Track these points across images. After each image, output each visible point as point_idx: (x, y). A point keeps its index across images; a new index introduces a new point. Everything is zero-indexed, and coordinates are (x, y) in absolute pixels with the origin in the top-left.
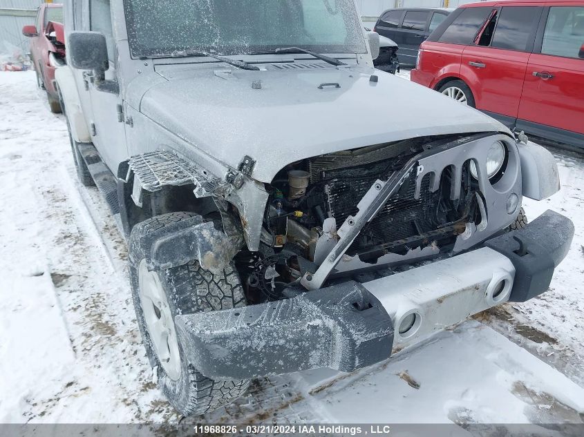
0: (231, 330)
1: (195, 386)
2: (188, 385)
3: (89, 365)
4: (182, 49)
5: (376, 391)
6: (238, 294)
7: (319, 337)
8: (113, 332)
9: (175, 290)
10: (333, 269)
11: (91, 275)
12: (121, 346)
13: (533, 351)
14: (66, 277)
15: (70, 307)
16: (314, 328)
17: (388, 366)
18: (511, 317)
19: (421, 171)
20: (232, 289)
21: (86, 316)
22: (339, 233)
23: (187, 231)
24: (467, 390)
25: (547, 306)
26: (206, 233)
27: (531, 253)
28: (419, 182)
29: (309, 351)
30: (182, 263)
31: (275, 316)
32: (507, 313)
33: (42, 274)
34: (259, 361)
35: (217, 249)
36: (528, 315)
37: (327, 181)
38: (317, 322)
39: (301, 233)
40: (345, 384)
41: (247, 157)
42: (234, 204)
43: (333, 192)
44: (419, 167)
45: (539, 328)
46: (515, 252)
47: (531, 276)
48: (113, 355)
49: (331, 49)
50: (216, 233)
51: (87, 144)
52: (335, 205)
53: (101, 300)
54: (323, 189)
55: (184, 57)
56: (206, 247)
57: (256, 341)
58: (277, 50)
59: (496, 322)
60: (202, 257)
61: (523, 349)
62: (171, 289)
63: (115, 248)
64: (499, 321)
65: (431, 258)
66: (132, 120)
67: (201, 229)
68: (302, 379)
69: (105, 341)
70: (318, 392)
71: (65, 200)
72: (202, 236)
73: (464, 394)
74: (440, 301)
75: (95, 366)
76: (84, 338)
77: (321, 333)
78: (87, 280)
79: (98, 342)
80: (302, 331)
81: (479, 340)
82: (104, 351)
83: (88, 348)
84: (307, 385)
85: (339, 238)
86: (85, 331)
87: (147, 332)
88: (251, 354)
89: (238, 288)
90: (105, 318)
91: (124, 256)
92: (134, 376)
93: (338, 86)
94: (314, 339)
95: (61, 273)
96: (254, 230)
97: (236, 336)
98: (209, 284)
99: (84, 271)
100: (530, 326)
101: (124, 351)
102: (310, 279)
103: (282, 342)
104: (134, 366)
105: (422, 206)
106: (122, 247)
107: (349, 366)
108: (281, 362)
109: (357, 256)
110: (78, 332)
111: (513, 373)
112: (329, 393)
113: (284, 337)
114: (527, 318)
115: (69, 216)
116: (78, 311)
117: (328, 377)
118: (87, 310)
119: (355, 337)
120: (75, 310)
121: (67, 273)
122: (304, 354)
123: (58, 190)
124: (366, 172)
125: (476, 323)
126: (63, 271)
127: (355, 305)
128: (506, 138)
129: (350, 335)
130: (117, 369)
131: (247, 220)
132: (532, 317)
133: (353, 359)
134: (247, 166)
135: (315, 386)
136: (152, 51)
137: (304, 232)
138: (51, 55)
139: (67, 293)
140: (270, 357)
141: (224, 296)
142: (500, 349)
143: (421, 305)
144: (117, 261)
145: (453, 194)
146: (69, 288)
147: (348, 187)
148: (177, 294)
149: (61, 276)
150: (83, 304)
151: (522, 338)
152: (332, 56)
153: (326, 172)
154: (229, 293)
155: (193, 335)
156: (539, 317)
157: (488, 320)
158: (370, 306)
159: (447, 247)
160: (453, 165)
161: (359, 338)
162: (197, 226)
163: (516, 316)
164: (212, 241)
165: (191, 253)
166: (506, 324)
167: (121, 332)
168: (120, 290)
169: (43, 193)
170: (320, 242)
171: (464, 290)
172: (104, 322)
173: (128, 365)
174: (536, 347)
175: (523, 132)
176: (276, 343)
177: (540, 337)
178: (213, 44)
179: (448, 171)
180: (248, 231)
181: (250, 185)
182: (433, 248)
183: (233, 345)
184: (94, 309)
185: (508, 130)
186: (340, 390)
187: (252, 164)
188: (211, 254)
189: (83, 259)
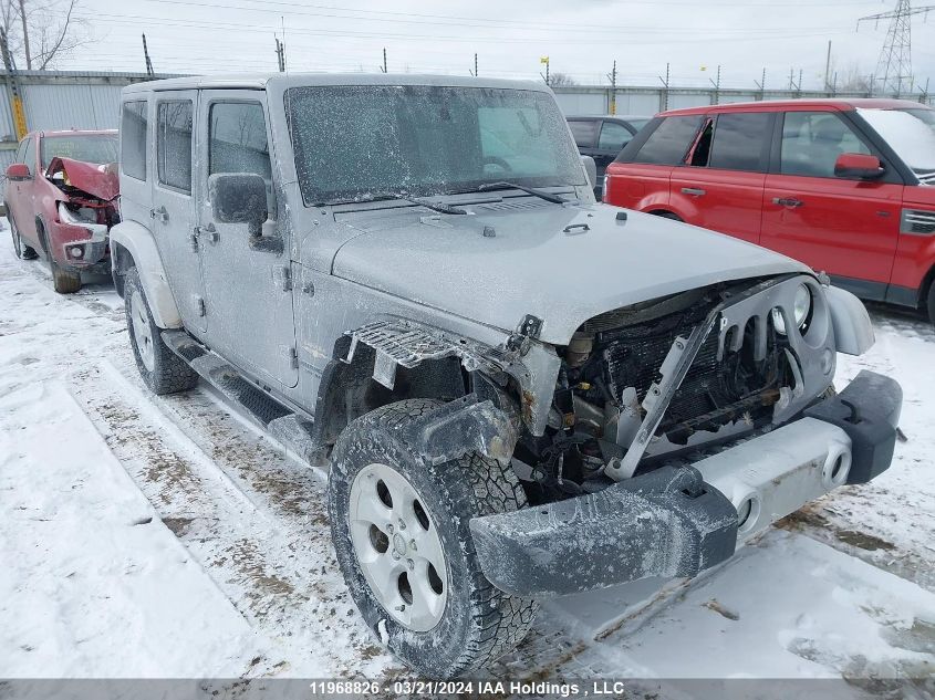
0: (549, 529)
1: (479, 623)
2: (467, 623)
3: (274, 634)
4: (367, 191)
5: (683, 628)
6: (521, 496)
7: (653, 532)
8: (289, 589)
9: (447, 493)
10: (645, 454)
11: (223, 516)
12: (309, 606)
13: (868, 560)
14: (188, 521)
15: (212, 561)
16: (646, 521)
17: (687, 595)
18: (827, 522)
19: (724, 325)
20: (514, 488)
21: (240, 571)
22: (644, 405)
23: (463, 414)
24: (801, 616)
25: (870, 505)
26: (487, 414)
27: (865, 420)
28: (722, 338)
29: (643, 552)
30: (458, 455)
31: (593, 511)
32: (820, 517)
33: (149, 521)
34: (588, 567)
35: (502, 432)
36: (848, 517)
37: (606, 346)
38: (647, 515)
39: (590, 411)
40: (638, 625)
41: (529, 317)
42: (516, 375)
43: (613, 358)
44: (722, 320)
45: (867, 532)
46: (846, 419)
47: (873, 446)
48: (302, 618)
49: (544, 181)
50: (499, 413)
51: (176, 330)
52: (616, 375)
53: (252, 548)
54: (602, 355)
55: (370, 201)
56: (491, 432)
57: (583, 541)
58: (482, 187)
59: (810, 530)
60: (487, 443)
61: (856, 559)
62: (441, 491)
63: (243, 477)
64: (813, 529)
65: (745, 436)
66: (312, 286)
67: (479, 409)
68: (578, 624)
69: (282, 602)
70: (605, 637)
71: (136, 416)
72: (483, 418)
73: (799, 620)
74: (777, 482)
75: (283, 634)
76: (249, 601)
77: (655, 527)
78: (220, 524)
79: (273, 603)
80: (633, 526)
81: (796, 553)
82: (287, 614)
83: (263, 611)
84: (589, 628)
85: (645, 413)
86: (248, 590)
87: (360, 575)
88: (579, 558)
89: (519, 488)
90: (269, 572)
91: (261, 487)
92: (344, 640)
93: (586, 228)
94: (648, 535)
95: (178, 517)
96: (543, 407)
97: (558, 537)
98: (486, 482)
99: (212, 511)
100: (855, 531)
101: (315, 611)
102: (617, 466)
103: (612, 540)
104: (339, 629)
105: (716, 373)
106: (251, 475)
107: (689, 568)
108: (611, 569)
109: (664, 435)
110: (239, 591)
111: (852, 590)
112: (621, 637)
113: (615, 535)
114: (847, 521)
115: (152, 439)
116: (226, 564)
117: (615, 616)
118: (239, 563)
119: (699, 528)
120: (220, 564)
121: (186, 516)
122: (636, 556)
123: (118, 404)
124: (649, 330)
125: (784, 533)
126: (178, 514)
127: (686, 492)
128: (810, 280)
129: (693, 526)
130: (317, 637)
131: (534, 394)
132: (853, 519)
133: (696, 557)
134: (531, 327)
135: (600, 630)
136: (329, 195)
137: (593, 410)
138: (62, 207)
139: (198, 544)
140: (598, 559)
141: (506, 498)
142: (826, 562)
143: (757, 488)
144: (253, 494)
145: (758, 353)
146: (197, 537)
147: (629, 351)
148: (451, 497)
149: (178, 520)
150: (228, 555)
151: (850, 547)
152: (549, 190)
153: (604, 333)
154: (511, 495)
155: (506, 539)
156: (862, 519)
157: (797, 528)
158: (704, 492)
159: (763, 419)
160: (756, 316)
161: (705, 529)
162: (473, 407)
163: (832, 520)
164: (496, 423)
165: (467, 441)
166: (822, 531)
167: (300, 589)
168: (275, 533)
169: (98, 410)
170: (623, 418)
171: (800, 468)
172: (269, 577)
173: (328, 628)
174: (870, 556)
175: (823, 272)
176: (606, 542)
177: (872, 543)
178: (403, 183)
179: (752, 324)
180: (534, 410)
181: (538, 350)
182: (746, 422)
183: (557, 546)
184: (247, 561)
185: (810, 271)
186: (635, 632)
187: (538, 323)
188: (497, 440)
189: (201, 496)
